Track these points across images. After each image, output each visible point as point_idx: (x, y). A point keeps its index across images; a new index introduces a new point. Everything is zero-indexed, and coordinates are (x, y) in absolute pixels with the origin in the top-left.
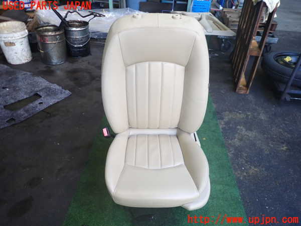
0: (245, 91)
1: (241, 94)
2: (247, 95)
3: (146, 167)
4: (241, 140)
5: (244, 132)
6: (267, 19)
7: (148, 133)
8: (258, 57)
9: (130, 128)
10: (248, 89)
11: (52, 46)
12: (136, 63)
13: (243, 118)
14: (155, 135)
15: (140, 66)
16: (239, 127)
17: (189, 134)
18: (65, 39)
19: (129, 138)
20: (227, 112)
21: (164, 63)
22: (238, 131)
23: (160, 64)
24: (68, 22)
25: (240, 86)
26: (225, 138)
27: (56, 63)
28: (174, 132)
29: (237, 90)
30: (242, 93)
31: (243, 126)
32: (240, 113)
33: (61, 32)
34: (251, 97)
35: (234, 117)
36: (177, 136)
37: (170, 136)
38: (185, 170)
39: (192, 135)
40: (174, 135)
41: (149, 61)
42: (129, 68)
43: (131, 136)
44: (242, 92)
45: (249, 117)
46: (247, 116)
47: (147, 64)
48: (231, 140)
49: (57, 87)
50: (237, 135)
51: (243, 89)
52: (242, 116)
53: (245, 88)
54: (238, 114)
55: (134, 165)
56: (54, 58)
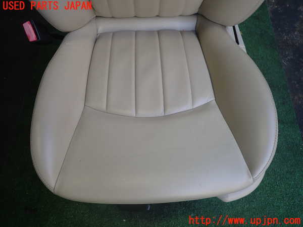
3: (132, 113)
7: (136, 29)
9: (97, 17)
14: (150, 33)
17: (224, 26)
19: (96, 40)
28: (190, 24)
36: (198, 33)
37: (182, 32)
38: (216, 115)
40: (192, 31)
43: (101, 34)
55: (104, 107)
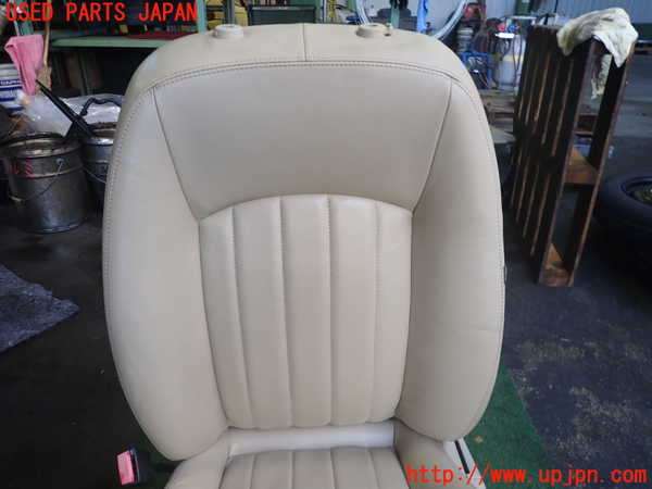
0: (566, 280)
1: (554, 288)
2: (569, 289)
4: (594, 436)
5: (595, 408)
6: (601, 91)
7: (294, 447)
8: (592, 187)
9: (230, 428)
10: (570, 274)
11: (44, 184)
12: (234, 204)
13: (579, 360)
15: (249, 212)
16: (574, 391)
17: (439, 443)
18: (81, 165)
20: (529, 345)
21: (337, 199)
22: (578, 405)
23: (321, 201)
24: (92, 127)
25: (548, 266)
26: (543, 431)
27: (56, 228)
28: (384, 436)
29: (541, 279)
30: (555, 285)
31: (587, 388)
32: (566, 346)
33: (68, 150)
34: (581, 296)
35: (551, 359)
36: (398, 452)
37: (372, 451)
39: (450, 447)
41: (282, 194)
42: (209, 221)
43: (234, 458)
44: (556, 283)
45: (596, 354)
46: (589, 353)
47: (274, 205)
48: (564, 438)
49: (42, 292)
50: (576, 420)
51: (556, 275)
52: (574, 353)
53: (560, 271)
54: (561, 348)
56: (50, 216)
